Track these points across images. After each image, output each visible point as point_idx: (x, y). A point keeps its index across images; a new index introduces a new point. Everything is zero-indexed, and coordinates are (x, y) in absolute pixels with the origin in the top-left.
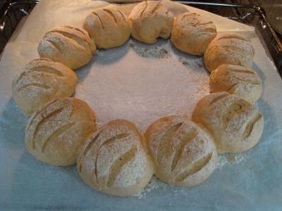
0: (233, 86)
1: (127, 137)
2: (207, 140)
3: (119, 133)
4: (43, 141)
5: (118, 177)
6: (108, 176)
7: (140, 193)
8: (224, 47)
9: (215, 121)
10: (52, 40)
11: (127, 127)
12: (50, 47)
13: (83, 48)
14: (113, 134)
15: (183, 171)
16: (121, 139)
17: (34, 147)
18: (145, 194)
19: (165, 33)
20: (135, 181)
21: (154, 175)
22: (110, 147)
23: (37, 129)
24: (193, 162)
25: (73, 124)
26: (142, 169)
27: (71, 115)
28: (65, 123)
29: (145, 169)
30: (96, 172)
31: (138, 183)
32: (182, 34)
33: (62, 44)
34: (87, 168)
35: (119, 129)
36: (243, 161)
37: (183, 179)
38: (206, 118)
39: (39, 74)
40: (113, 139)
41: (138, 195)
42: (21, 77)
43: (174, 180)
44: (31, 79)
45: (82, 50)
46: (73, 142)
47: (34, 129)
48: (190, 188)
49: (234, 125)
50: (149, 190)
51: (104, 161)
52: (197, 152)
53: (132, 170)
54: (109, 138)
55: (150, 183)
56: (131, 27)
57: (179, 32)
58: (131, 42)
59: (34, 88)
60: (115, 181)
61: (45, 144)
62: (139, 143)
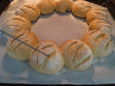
0: (100, 28)
1: (52, 47)
2: (89, 49)
3: (49, 44)
4: (14, 48)
5: (48, 64)
6: (42, 63)
7: (57, 73)
8: (95, 13)
9: (92, 41)
10: (21, 9)
11: (52, 43)
12: (20, 11)
13: (34, 12)
14: (46, 45)
15: (78, 62)
16: (50, 47)
17: (10, 51)
18: (60, 74)
19: (70, 9)
20: (55, 66)
21: (64, 65)
22: (44, 50)
23: (12, 43)
24: (83, 58)
25: (28, 41)
26: (59, 61)
27: (27, 37)
28: (25, 40)
29: (60, 61)
30: (37, 62)
31: (57, 67)
32: (77, 8)
33: (26, 10)
34: (33, 60)
35: (49, 43)
36: (104, 61)
37: (78, 67)
38: (88, 40)
39: (15, 21)
40: (46, 47)
41: (57, 74)
42: (7, 22)
43: (73, 67)
44: (11, 23)
45: (34, 13)
46: (27, 48)
47: (10, 43)
48: (81, 72)
49: (101, 43)
50: (62, 72)
51: (41, 56)
52: (85, 54)
53: (54, 61)
54: (44, 47)
55: (62, 69)
56: (55, 5)
57: (75, 7)
58: (55, 12)
59: (12, 27)
60: (46, 66)
61: (15, 49)
62: (58, 50)
